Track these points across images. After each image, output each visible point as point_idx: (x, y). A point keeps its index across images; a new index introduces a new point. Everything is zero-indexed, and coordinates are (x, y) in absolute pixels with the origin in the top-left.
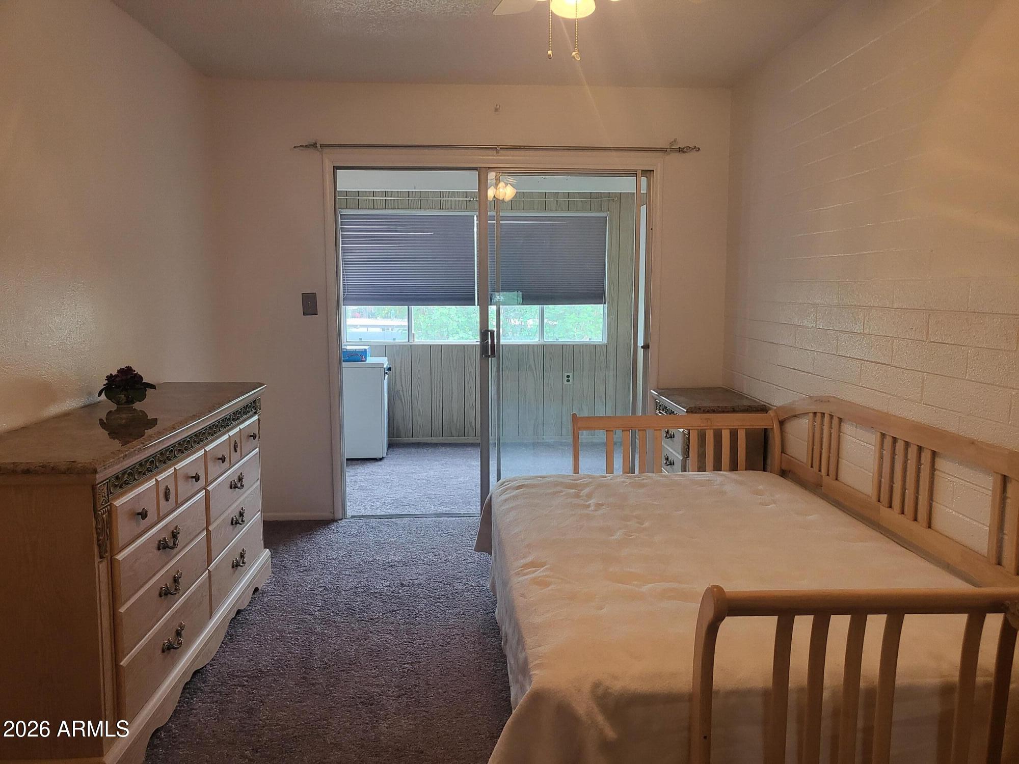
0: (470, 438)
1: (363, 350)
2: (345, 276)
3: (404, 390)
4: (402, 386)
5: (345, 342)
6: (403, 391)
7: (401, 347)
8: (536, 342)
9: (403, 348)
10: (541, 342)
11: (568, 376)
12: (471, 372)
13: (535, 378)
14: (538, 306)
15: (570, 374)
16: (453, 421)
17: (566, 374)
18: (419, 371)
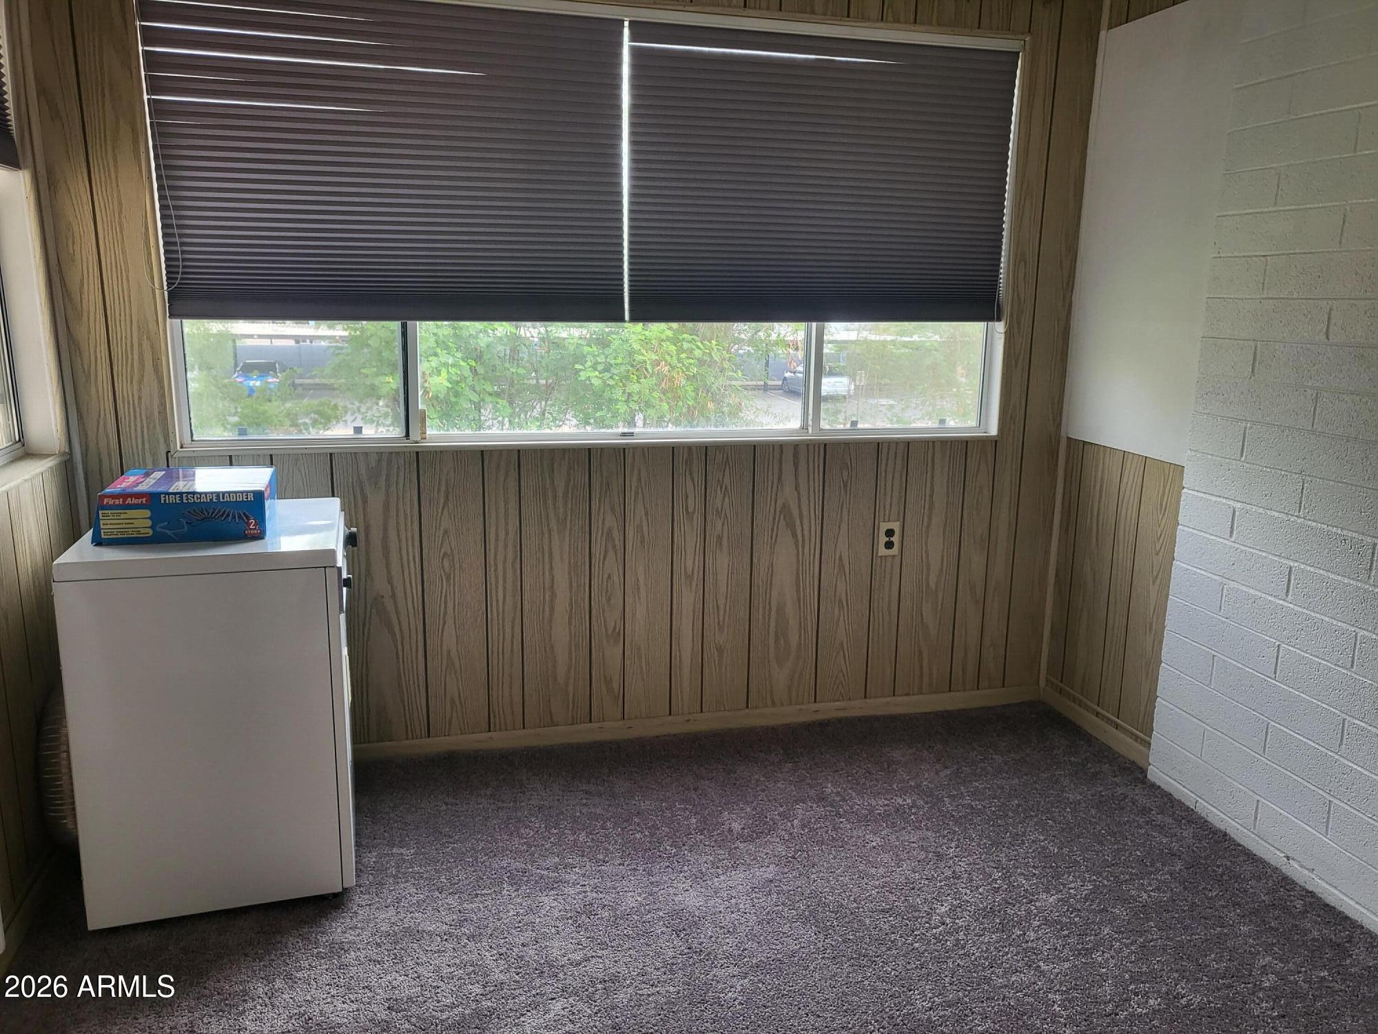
0: (607, 724)
1: (251, 497)
2: (173, 213)
3: (400, 594)
4: (390, 581)
5: (187, 439)
6: (394, 596)
7: (385, 457)
8: (793, 432)
9: (390, 462)
10: (811, 435)
11: (890, 533)
12: (610, 530)
13: (797, 541)
14: (802, 326)
15: (895, 526)
16: (555, 680)
17: (884, 527)
18: (446, 532)
